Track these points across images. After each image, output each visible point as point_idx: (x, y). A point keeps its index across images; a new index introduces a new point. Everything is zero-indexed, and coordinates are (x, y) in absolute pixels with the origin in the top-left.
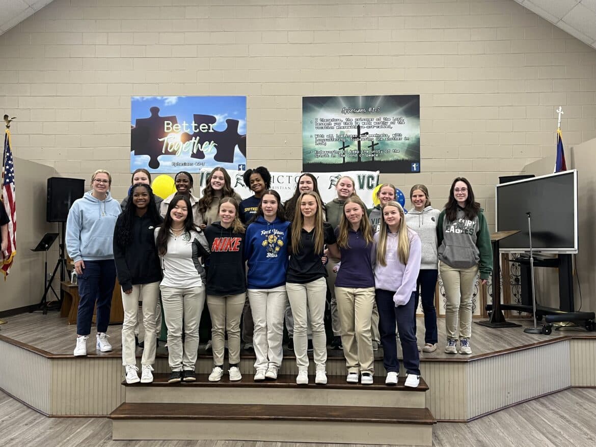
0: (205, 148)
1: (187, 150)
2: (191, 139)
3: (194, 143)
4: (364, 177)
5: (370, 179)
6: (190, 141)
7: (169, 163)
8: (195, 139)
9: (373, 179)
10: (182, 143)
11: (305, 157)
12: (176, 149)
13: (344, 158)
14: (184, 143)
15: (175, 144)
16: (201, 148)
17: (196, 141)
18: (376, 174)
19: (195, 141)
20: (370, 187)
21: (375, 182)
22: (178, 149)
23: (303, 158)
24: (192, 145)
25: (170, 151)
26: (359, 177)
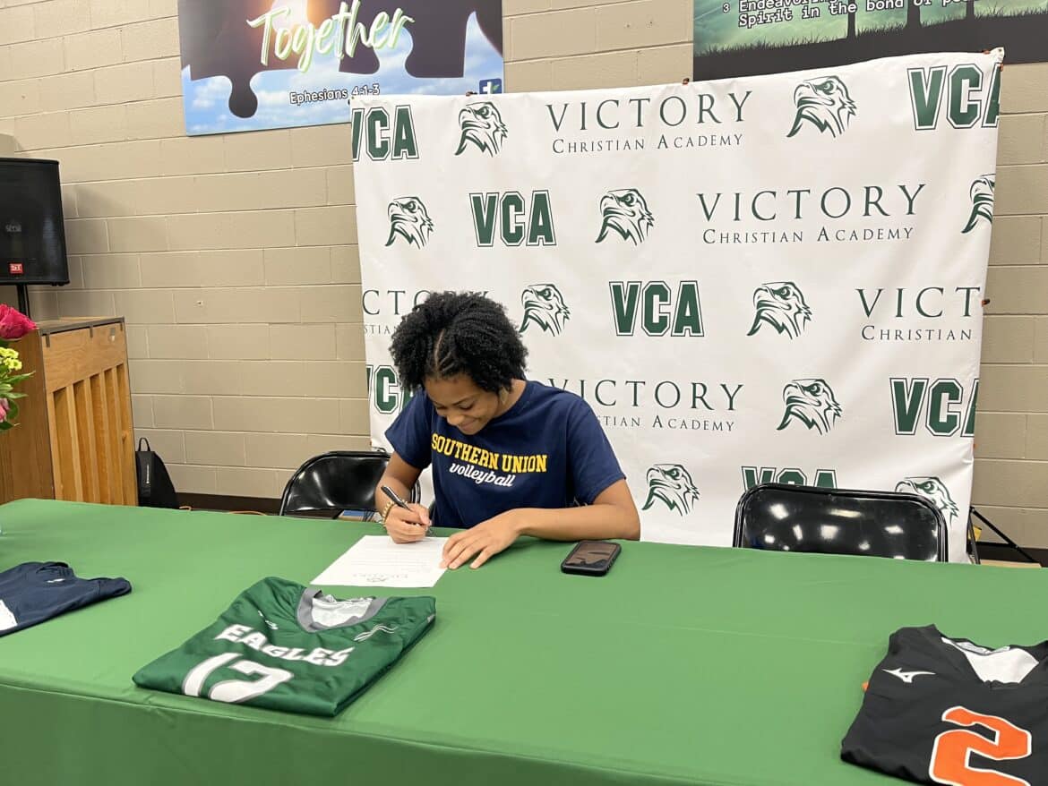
0: (379, 34)
1: (328, 47)
2: (338, 12)
3: (347, 21)
4: (937, 76)
5: (965, 83)
6: (334, 17)
7: (283, 97)
8: (349, 10)
9: (975, 83)
10: (311, 26)
11: (700, 29)
12: (296, 50)
13: (852, 17)
14: (318, 26)
15: (294, 32)
16: (367, 38)
17: (352, 16)
18: (987, 61)
19: (348, 14)
20: (961, 118)
21: (983, 96)
22: (304, 48)
23: (696, 34)
24: (341, 30)
25: (282, 56)
26: (916, 78)
